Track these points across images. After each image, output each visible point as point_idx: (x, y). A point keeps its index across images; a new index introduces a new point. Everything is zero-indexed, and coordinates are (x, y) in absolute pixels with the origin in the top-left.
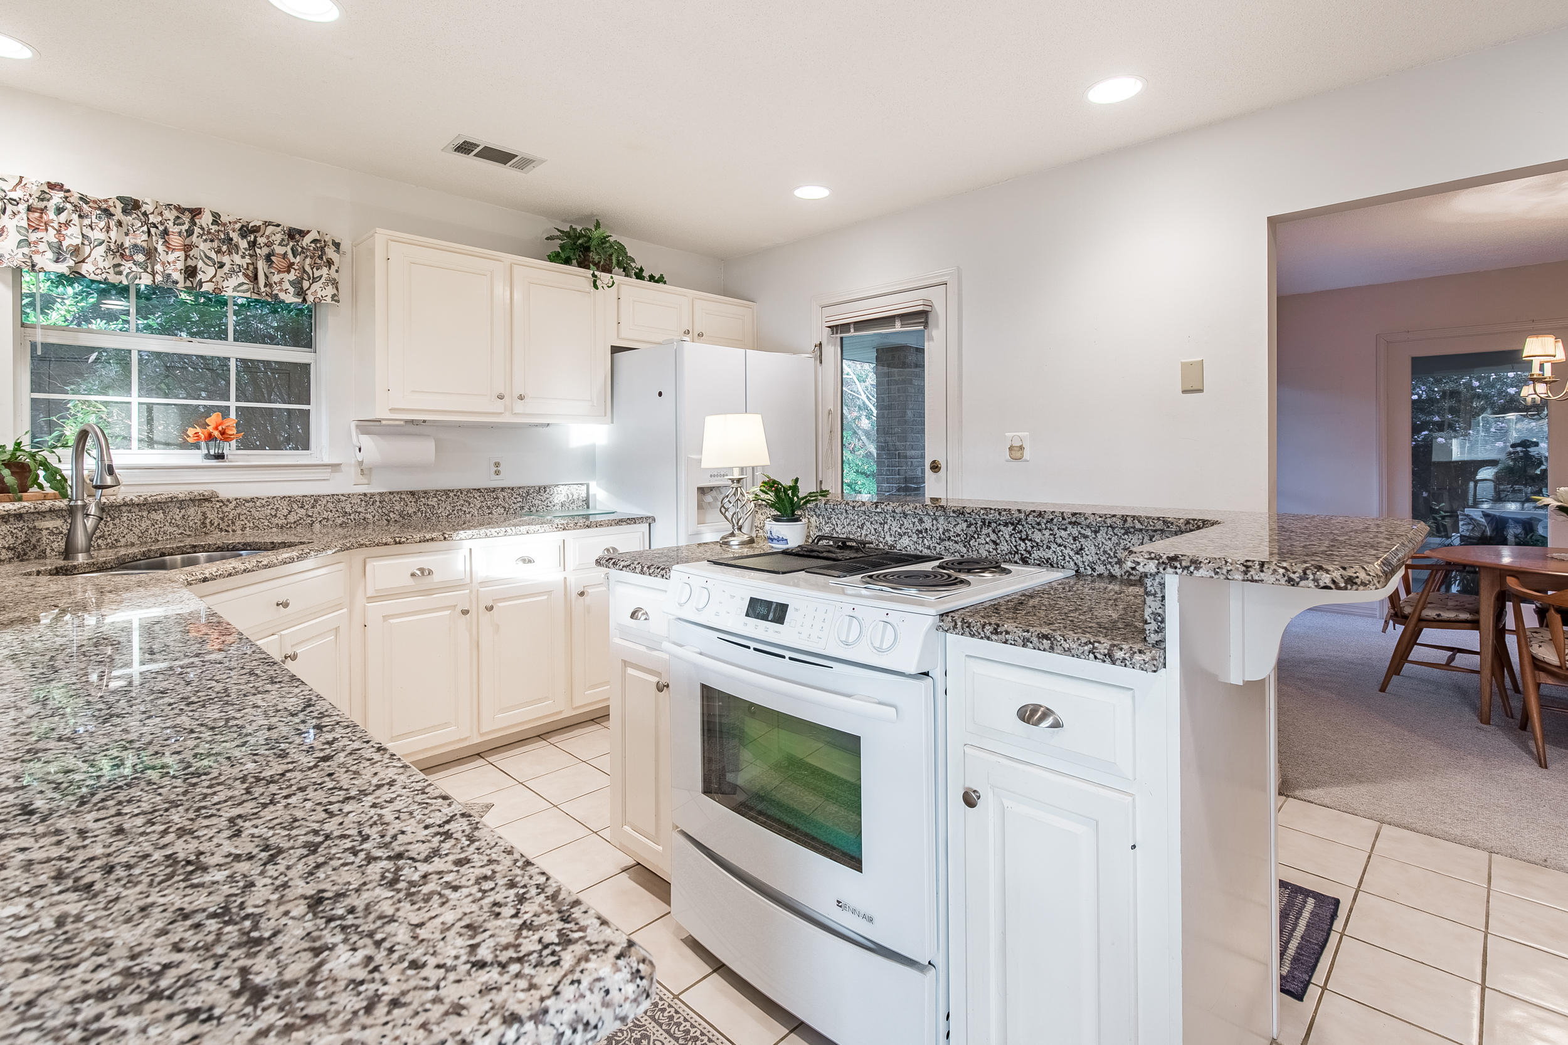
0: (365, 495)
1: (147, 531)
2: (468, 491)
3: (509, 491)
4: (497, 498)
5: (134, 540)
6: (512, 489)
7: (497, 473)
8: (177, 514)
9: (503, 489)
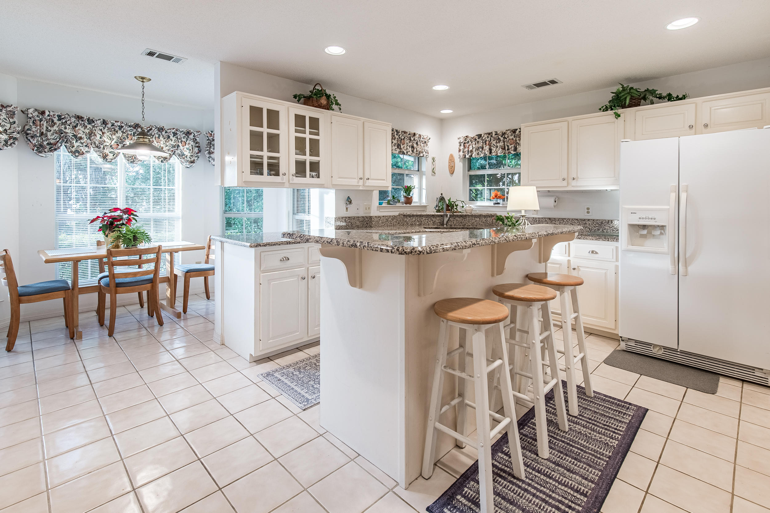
0: (534, 218)
1: (474, 223)
2: (572, 219)
3: (592, 221)
4: (586, 224)
5: (470, 225)
6: (594, 220)
7: (588, 212)
8: (484, 220)
9: (589, 220)
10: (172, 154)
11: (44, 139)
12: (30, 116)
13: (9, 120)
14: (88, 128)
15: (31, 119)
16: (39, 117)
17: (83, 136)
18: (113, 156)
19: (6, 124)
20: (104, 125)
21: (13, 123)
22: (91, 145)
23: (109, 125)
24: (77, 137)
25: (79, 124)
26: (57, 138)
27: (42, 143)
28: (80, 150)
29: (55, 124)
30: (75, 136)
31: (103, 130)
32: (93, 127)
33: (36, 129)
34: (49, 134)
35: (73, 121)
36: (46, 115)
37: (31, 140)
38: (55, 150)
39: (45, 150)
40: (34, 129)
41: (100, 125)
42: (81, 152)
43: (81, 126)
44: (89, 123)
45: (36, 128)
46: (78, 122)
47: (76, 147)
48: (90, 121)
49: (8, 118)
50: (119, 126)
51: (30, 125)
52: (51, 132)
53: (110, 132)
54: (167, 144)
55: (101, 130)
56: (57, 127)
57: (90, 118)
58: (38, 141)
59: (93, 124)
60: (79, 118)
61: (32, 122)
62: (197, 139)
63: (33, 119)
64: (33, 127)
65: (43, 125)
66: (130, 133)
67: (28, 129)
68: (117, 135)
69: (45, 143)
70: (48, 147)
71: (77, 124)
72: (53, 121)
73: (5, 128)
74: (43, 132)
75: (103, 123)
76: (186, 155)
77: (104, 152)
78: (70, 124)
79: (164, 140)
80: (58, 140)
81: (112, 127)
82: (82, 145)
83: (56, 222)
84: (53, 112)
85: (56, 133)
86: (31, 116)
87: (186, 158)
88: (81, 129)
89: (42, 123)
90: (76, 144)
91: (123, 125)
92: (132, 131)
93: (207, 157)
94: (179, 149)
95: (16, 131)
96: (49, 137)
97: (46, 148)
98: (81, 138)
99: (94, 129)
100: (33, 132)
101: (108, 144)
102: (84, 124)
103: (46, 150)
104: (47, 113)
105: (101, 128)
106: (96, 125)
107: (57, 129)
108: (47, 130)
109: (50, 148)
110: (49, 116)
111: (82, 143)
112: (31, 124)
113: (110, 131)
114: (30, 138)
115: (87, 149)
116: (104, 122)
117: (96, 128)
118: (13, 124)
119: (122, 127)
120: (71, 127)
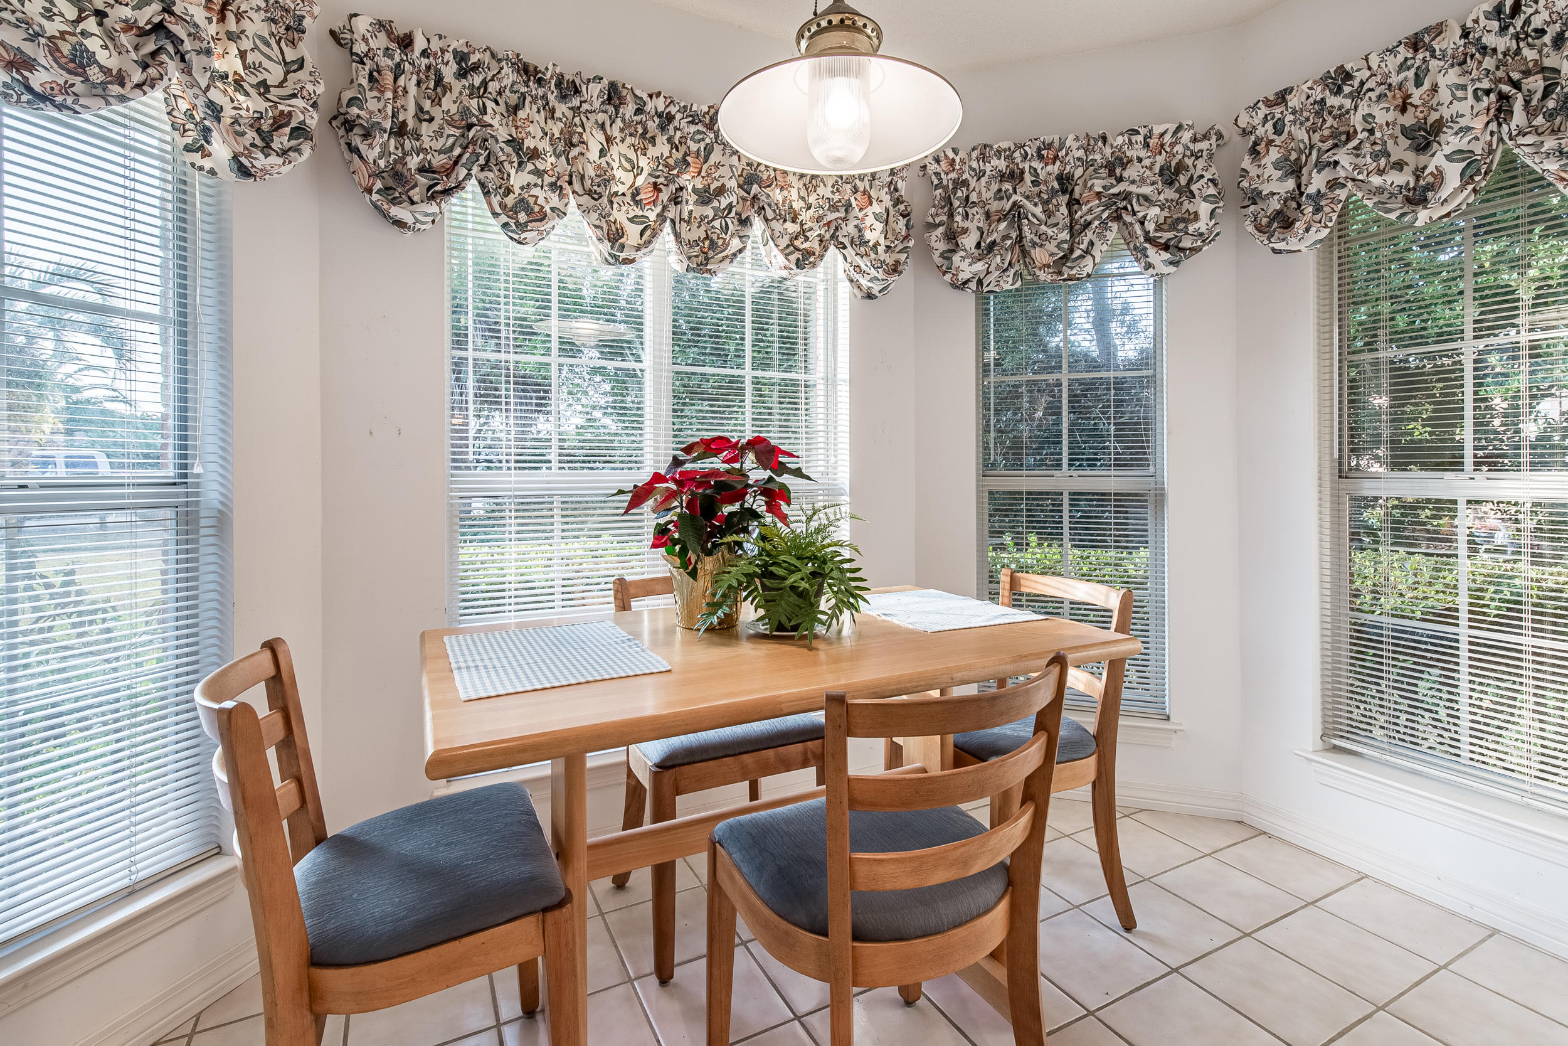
10: (827, 236)
11: (407, 145)
12: (360, 48)
13: (282, 53)
14: (558, 114)
15: (363, 63)
16: (392, 58)
17: (544, 145)
18: (642, 234)
19: (266, 63)
20: (611, 109)
21: (295, 67)
22: (570, 183)
23: (628, 110)
24: (521, 149)
25: (529, 99)
26: (453, 145)
27: (401, 161)
28: (531, 200)
29: (447, 89)
30: (515, 143)
31: (608, 124)
32: (576, 110)
33: (381, 105)
34: (426, 129)
35: (509, 82)
36: (417, 51)
37: (363, 148)
38: (447, 192)
39: (411, 193)
40: (372, 105)
41: (597, 104)
42: (537, 209)
43: (535, 108)
44: (563, 97)
45: (379, 99)
46: (523, 89)
47: (517, 191)
48: (569, 89)
49: (278, 42)
50: (660, 115)
51: (360, 85)
52: (435, 126)
53: (629, 140)
54: (812, 199)
55: (602, 126)
56: (455, 102)
57: (567, 77)
58: (384, 153)
59: (576, 102)
60: (528, 71)
61: (366, 73)
62: (900, 184)
63: (369, 65)
64: (369, 95)
65: (405, 91)
66: (694, 147)
67: (352, 101)
68: (653, 152)
69: (413, 162)
70: (422, 180)
71: (523, 97)
72: (439, 80)
73: (261, 78)
74: (404, 124)
75: (610, 99)
76: (871, 244)
77: (611, 218)
78: (500, 93)
79: (801, 183)
80: (457, 151)
81: (638, 118)
82: (539, 182)
83: (452, 505)
84: (440, 37)
85: (451, 123)
86: (364, 48)
87: (873, 256)
88: (537, 117)
89: (401, 81)
90: (518, 180)
91: (673, 110)
92: (699, 141)
93: (937, 254)
94: (851, 216)
95: (305, 93)
96: (427, 143)
97: (415, 186)
98: (535, 154)
99: (577, 120)
100: (371, 113)
101: (621, 189)
102: (544, 97)
103: (415, 194)
104: (420, 44)
105: (601, 117)
106: (586, 106)
107: (454, 109)
108: (422, 115)
109: (429, 188)
110: (424, 53)
111: (538, 173)
112: (364, 82)
113: (631, 135)
114: (357, 141)
115: (555, 200)
116: (614, 95)
117: (584, 119)
118: (295, 71)
119: (670, 118)
120: (502, 108)
